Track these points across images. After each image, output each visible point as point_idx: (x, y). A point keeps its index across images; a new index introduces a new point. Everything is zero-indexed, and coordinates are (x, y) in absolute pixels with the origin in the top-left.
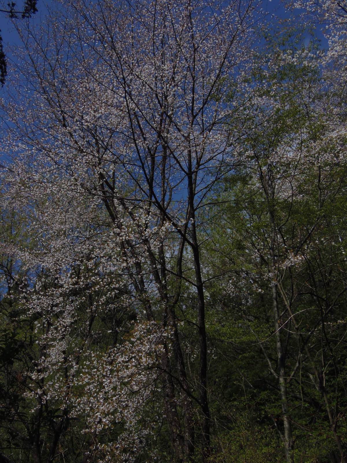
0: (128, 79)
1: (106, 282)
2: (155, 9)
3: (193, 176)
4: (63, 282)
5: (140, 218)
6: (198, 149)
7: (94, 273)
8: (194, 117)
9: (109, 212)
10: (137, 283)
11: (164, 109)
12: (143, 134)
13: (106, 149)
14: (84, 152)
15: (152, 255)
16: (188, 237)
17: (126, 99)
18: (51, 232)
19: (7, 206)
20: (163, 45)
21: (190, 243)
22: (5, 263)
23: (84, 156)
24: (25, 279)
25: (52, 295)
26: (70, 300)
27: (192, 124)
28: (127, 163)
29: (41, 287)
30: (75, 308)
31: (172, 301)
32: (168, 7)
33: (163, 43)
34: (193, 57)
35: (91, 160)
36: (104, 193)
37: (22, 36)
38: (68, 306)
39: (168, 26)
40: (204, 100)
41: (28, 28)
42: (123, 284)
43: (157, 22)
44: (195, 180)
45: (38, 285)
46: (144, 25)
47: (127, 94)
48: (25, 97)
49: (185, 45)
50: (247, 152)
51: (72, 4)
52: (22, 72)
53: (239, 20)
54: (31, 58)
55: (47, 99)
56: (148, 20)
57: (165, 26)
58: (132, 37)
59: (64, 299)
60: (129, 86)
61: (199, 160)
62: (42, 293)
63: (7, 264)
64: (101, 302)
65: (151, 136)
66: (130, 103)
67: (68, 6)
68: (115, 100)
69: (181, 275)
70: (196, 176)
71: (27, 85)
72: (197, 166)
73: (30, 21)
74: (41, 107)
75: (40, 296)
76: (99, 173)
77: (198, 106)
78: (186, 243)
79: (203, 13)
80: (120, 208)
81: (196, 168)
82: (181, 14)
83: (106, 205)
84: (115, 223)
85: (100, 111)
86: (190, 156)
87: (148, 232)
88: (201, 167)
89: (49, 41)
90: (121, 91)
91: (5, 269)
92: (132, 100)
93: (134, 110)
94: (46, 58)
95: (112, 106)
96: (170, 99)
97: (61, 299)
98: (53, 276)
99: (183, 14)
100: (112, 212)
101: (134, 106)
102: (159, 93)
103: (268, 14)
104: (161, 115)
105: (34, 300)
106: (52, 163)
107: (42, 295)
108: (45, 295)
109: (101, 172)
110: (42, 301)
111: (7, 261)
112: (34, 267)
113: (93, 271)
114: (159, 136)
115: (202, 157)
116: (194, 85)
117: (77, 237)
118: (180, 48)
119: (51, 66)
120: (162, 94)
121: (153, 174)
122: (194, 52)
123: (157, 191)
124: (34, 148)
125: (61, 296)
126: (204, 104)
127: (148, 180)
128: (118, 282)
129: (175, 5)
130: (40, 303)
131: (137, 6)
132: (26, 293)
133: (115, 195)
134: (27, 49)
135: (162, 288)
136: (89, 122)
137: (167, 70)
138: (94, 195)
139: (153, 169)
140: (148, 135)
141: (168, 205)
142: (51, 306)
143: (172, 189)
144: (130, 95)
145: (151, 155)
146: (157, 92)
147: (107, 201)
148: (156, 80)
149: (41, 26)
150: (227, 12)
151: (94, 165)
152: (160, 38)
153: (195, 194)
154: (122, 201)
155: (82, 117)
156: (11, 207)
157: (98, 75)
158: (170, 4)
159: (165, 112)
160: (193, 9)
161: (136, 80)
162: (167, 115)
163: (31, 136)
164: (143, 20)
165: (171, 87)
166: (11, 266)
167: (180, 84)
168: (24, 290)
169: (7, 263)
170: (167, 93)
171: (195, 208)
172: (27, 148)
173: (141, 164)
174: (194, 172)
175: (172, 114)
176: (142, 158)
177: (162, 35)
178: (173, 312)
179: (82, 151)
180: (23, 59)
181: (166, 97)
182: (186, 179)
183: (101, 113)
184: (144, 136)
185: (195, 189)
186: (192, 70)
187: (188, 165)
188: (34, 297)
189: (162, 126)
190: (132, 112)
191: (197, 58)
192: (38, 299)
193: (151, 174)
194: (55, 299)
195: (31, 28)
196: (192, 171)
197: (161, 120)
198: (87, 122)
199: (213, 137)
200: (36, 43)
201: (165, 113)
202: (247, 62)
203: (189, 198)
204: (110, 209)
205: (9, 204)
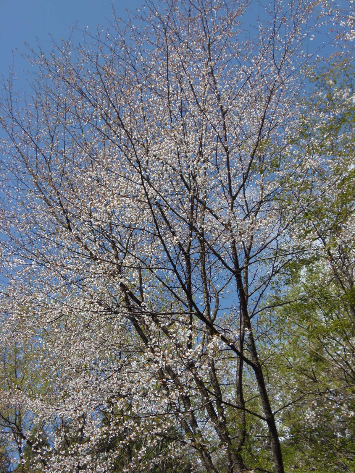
0: (143, 161)
1: (143, 427)
2: (168, 71)
3: (243, 274)
4: (90, 434)
5: (177, 335)
6: (245, 238)
7: (127, 416)
8: (234, 198)
9: (139, 333)
10: (187, 425)
11: (193, 193)
12: (170, 228)
13: (127, 252)
14: (97, 259)
15: (200, 383)
16: (247, 354)
17: (144, 186)
18: (68, 368)
19: (7, 341)
20: (183, 113)
21: (249, 362)
22: (12, 418)
23: (98, 264)
24: (39, 435)
25: (76, 453)
26: (101, 457)
27: (232, 207)
28: (154, 266)
29: (60, 444)
30: (108, 469)
31: (236, 443)
32: (183, 66)
33: (182, 111)
34: (222, 123)
35: (108, 268)
36: (130, 309)
37: (5, 125)
38: (98, 466)
39: (185, 89)
40: (244, 174)
41: (12, 115)
42: (166, 427)
43: (172, 86)
44: (246, 278)
45: (57, 442)
46: (156, 92)
47: (143, 179)
48: (17, 199)
49: (210, 109)
50: (308, 234)
51: (63, 78)
52: (9, 169)
53: (275, 70)
54: (19, 151)
55: (45, 199)
56: (160, 85)
57: (182, 89)
58: (143, 108)
59: (92, 457)
60: (145, 170)
61: (247, 251)
62: (63, 452)
63: (16, 419)
64: (140, 455)
65: (181, 229)
66: (149, 190)
67: (59, 81)
68: (130, 189)
69: (244, 407)
70: (246, 273)
71: (18, 185)
72: (245, 259)
73: (13, 106)
74: (37, 209)
75: (61, 457)
76: (119, 284)
77: (237, 182)
78: (245, 363)
79: (228, 67)
80: (153, 326)
81: (246, 263)
82: (201, 72)
83: (135, 325)
84: (148, 347)
85: (112, 204)
86: (234, 248)
87: (191, 353)
88: (251, 261)
89: (39, 126)
90: (136, 177)
91: (13, 425)
92: (151, 186)
93: (155, 199)
94: (37, 149)
95: (127, 197)
96: (199, 180)
97: (89, 457)
98: (75, 427)
99: (203, 72)
100: (142, 333)
101: (154, 193)
102: (185, 173)
103: (311, 57)
104: (192, 200)
105: (54, 463)
106: (60, 278)
107: (62, 455)
108: (66, 455)
109: (121, 283)
110: (64, 463)
111: (15, 416)
112: (50, 418)
113: (125, 414)
114: (192, 228)
115: (251, 246)
116: (228, 158)
117: (102, 370)
118: (204, 114)
119: (45, 157)
120: (189, 174)
121: (190, 277)
122: (223, 116)
123: (199, 298)
124: (33, 263)
125: (88, 454)
126: (245, 179)
127: (183, 287)
128: (159, 425)
129: (191, 63)
130: (61, 466)
131: (144, 70)
132: (42, 454)
133: (143, 310)
134: (13, 140)
135: (221, 426)
136: (99, 221)
137: (192, 144)
138: (117, 313)
139: (189, 271)
140: (176, 229)
141: (215, 315)
142: (76, 469)
143: (218, 293)
144: (148, 180)
145: (185, 253)
146: (181, 172)
147: (135, 319)
148: (179, 158)
149: (26, 110)
150: (259, 62)
151: (112, 274)
152: (178, 105)
153: (248, 297)
154: (154, 316)
155: (90, 215)
156: (12, 343)
157: (104, 161)
158: (185, 62)
159: (194, 197)
160: (215, 64)
161: (153, 161)
162: (199, 201)
163: (29, 247)
164: (153, 86)
165: (199, 163)
166: (20, 421)
167: (211, 158)
168: (38, 451)
169: (14, 417)
170: (195, 173)
171: (250, 315)
172: (25, 263)
173: (172, 268)
174: (242, 268)
175: (205, 197)
176: (172, 258)
177: (180, 101)
178: (240, 458)
179: (96, 259)
180: (9, 154)
181: (194, 178)
182: (234, 278)
183: (114, 206)
184: (172, 230)
185: (247, 290)
186: (223, 140)
187: (233, 260)
188: (53, 459)
189: (193, 214)
190: (152, 201)
191: (228, 123)
192: (59, 461)
193: (188, 277)
194: (81, 459)
195: (15, 114)
196: (240, 267)
197: (192, 208)
198: (97, 220)
199: (261, 221)
200: (23, 132)
201: (196, 197)
202: (292, 118)
203: (240, 303)
204: (141, 330)
205: (8, 338)
